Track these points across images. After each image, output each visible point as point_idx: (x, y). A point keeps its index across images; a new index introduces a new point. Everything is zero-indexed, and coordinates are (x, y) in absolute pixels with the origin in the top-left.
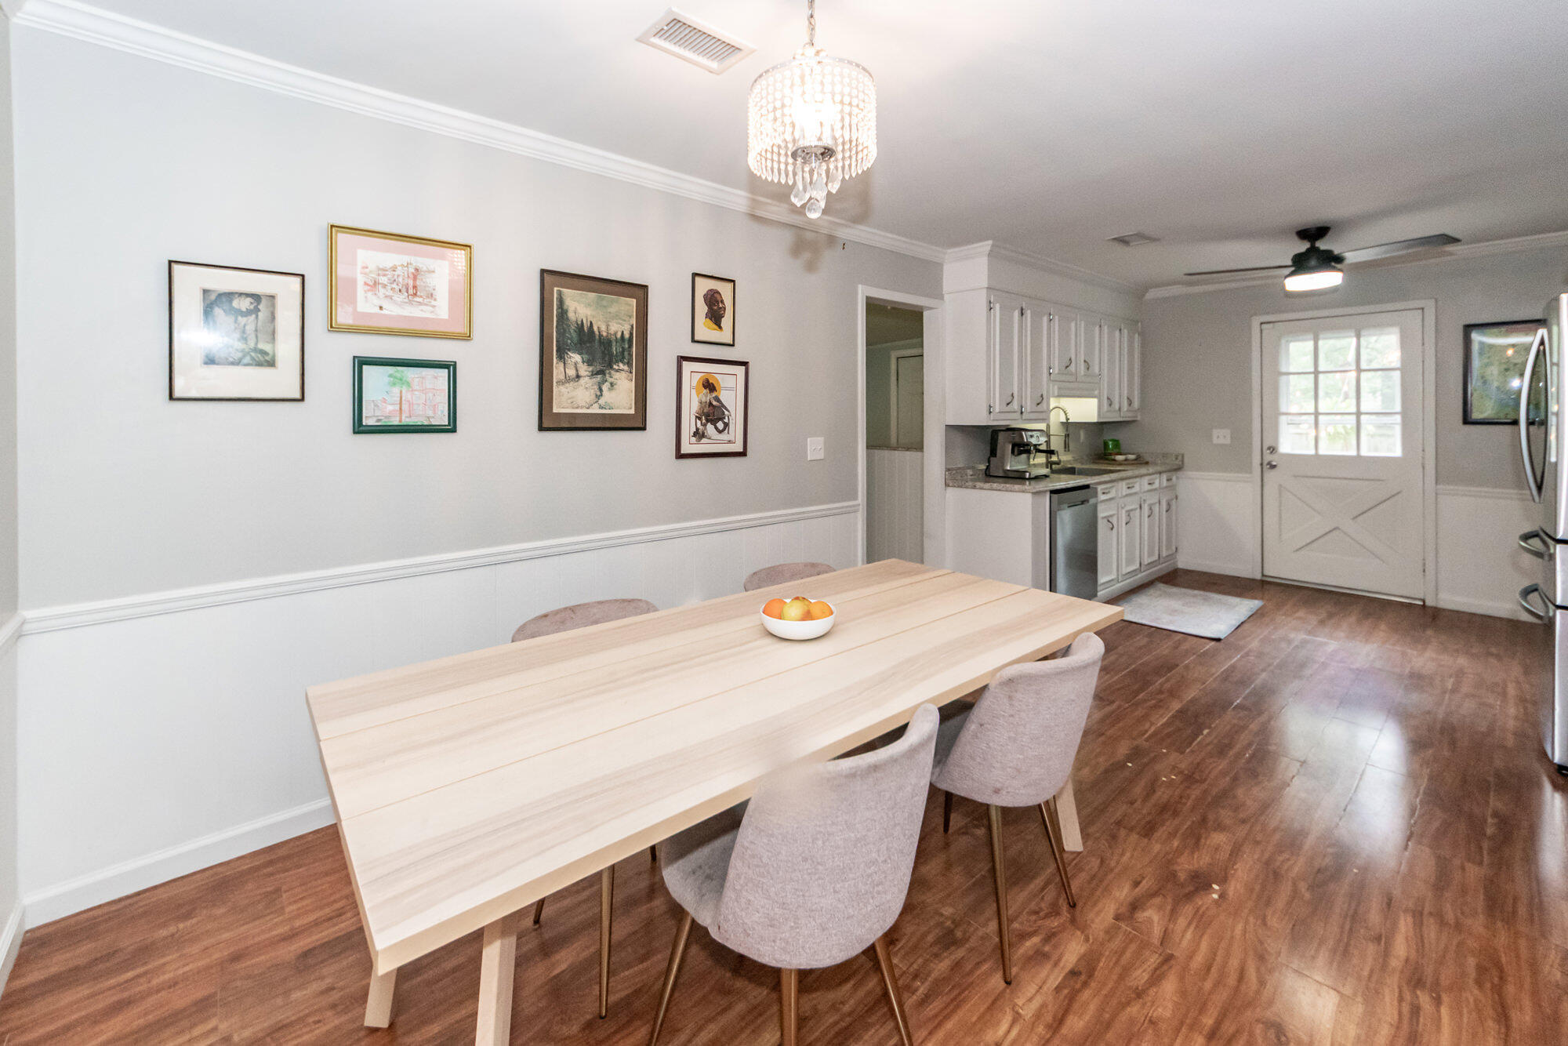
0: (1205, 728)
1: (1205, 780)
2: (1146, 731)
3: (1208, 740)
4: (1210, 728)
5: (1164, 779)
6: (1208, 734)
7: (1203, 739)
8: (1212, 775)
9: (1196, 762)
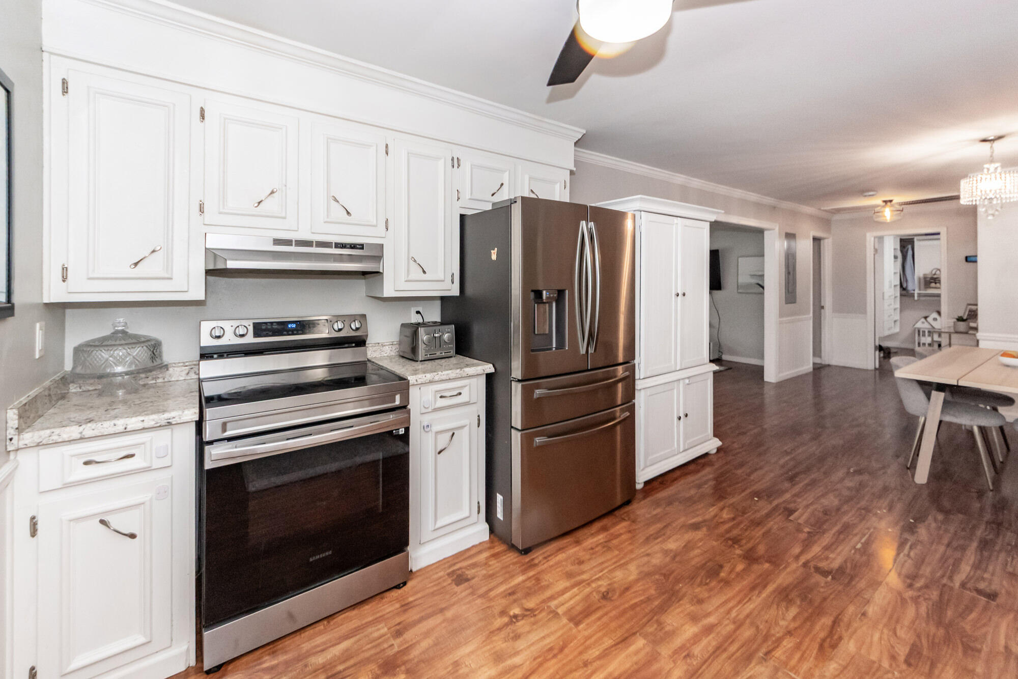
0: (859, 549)
1: (857, 510)
2: (911, 548)
3: (856, 539)
4: (856, 550)
5: (885, 511)
6: (857, 544)
7: (861, 538)
8: (853, 512)
9: (864, 522)
